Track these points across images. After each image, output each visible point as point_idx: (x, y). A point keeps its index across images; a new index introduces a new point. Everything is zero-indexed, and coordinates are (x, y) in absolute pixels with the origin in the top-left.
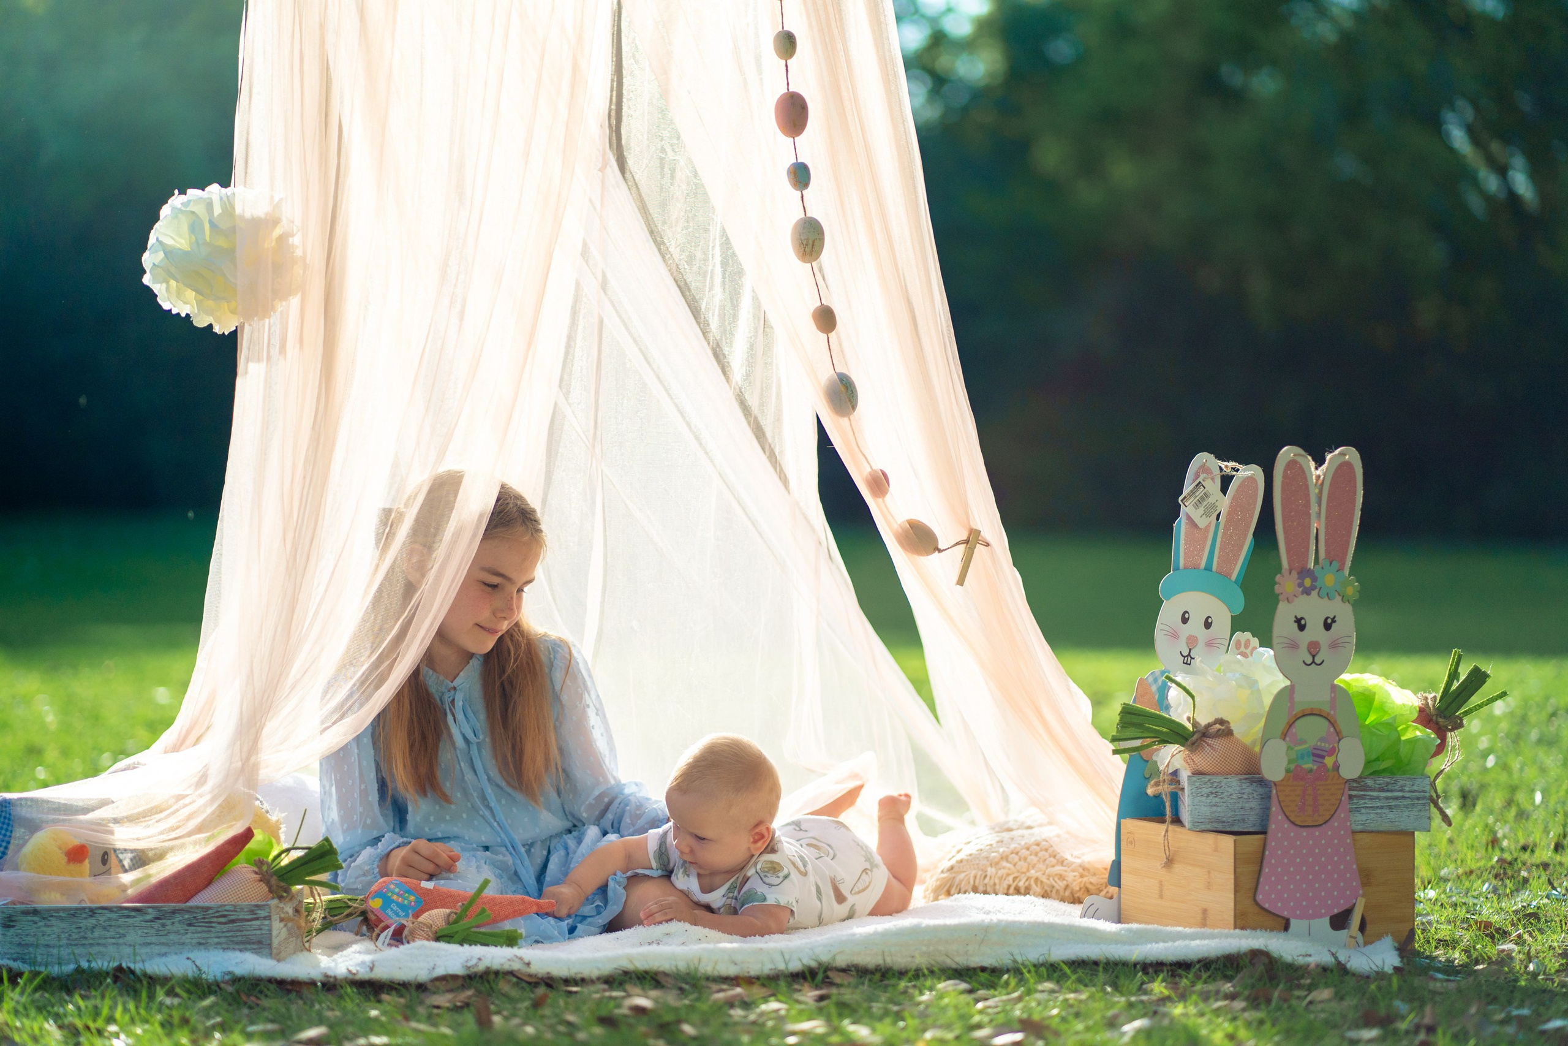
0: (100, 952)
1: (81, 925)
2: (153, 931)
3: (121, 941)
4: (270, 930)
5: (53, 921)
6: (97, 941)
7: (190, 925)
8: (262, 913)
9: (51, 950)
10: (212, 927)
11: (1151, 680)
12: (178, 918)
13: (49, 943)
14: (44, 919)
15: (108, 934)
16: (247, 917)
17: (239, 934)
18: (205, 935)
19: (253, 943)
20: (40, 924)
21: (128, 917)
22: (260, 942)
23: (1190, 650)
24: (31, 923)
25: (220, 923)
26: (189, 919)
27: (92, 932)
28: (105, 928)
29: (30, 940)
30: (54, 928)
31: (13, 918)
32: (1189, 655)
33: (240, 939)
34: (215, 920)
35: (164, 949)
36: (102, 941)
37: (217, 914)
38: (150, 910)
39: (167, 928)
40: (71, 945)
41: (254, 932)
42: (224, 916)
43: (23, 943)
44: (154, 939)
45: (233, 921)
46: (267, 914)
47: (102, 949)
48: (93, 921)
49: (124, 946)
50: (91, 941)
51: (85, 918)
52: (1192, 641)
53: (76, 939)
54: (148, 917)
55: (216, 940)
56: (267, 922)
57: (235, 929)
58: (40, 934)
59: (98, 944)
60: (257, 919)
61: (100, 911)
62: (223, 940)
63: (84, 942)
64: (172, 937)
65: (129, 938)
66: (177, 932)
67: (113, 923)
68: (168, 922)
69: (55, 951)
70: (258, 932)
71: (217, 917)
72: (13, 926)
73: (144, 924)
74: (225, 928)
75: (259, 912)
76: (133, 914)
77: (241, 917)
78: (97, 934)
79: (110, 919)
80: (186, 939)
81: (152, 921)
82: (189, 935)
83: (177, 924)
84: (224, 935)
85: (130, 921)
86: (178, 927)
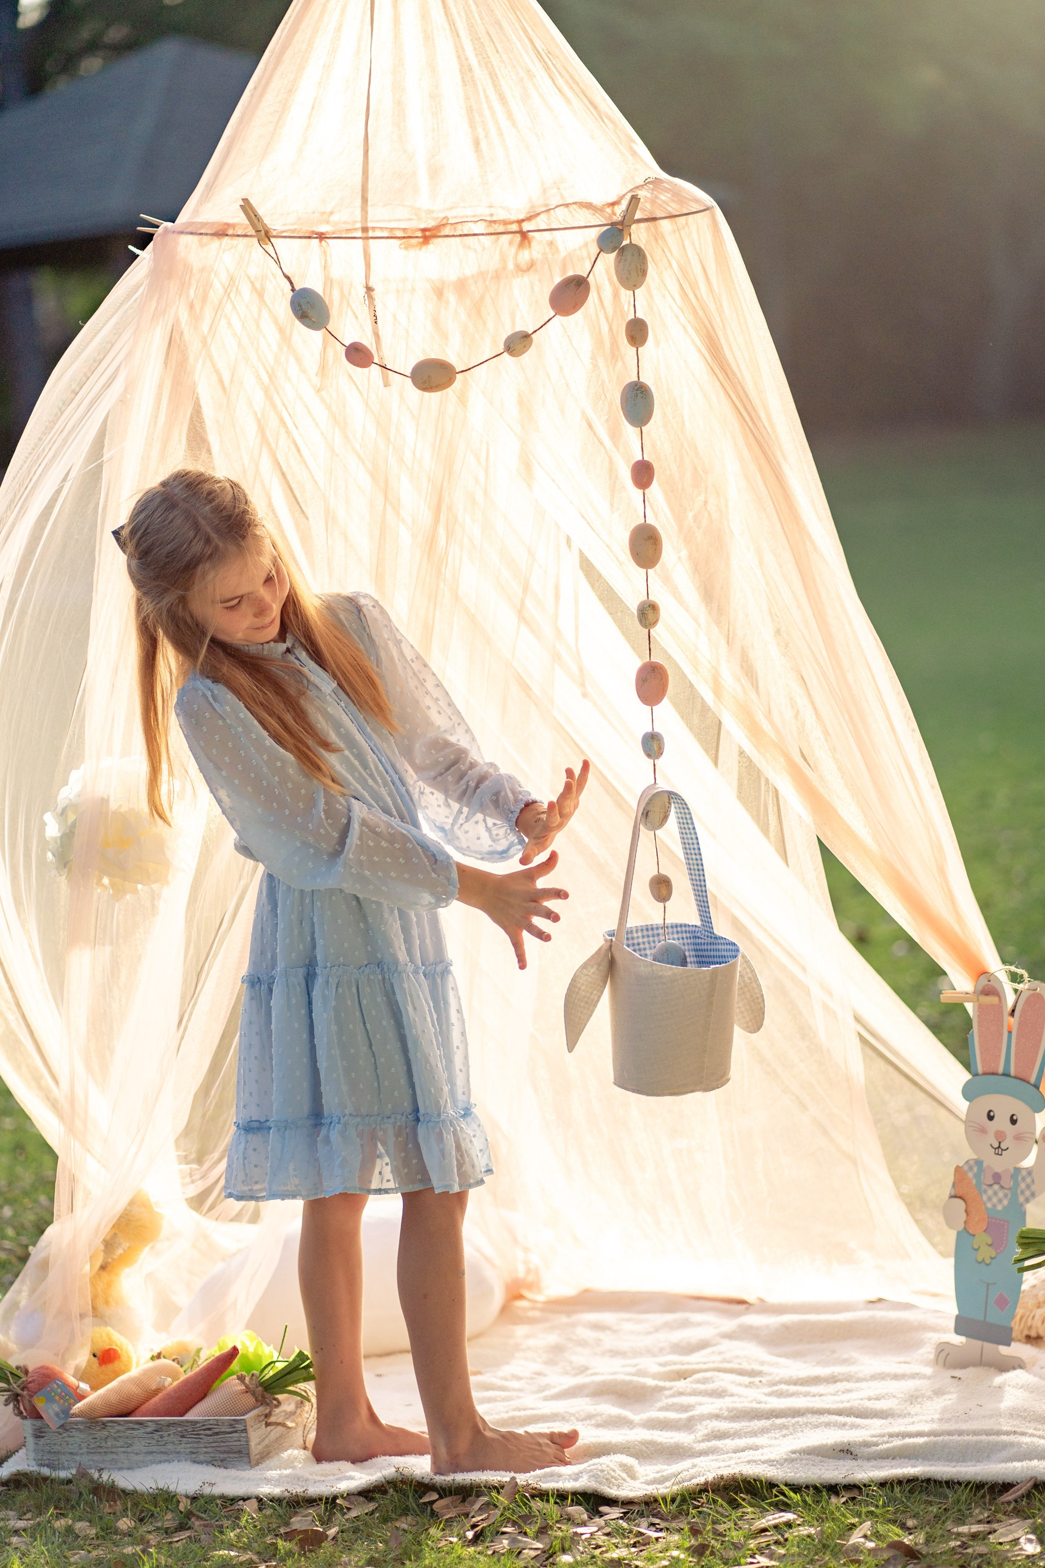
0: (113, 1459)
1: (96, 1436)
2: (154, 1442)
3: (129, 1450)
4: (247, 1441)
5: (74, 1433)
6: (110, 1450)
7: (183, 1436)
8: (240, 1427)
9: (75, 1457)
10: (200, 1438)
11: (966, 1168)
12: (172, 1430)
13: (73, 1451)
14: (67, 1430)
15: (118, 1444)
16: (228, 1430)
17: (223, 1444)
18: (195, 1445)
19: (235, 1453)
20: (65, 1435)
21: (133, 1429)
22: (240, 1452)
23: (1000, 1143)
24: (56, 1434)
25: (206, 1435)
26: (181, 1432)
27: (106, 1443)
28: (115, 1439)
29: (56, 1448)
30: (75, 1438)
31: (43, 1430)
32: (999, 1147)
33: (223, 1449)
34: (202, 1432)
35: (164, 1457)
36: (115, 1450)
37: (203, 1428)
38: (150, 1423)
39: (165, 1439)
40: (90, 1453)
41: (235, 1443)
42: (209, 1429)
43: (52, 1451)
44: (155, 1449)
45: (217, 1434)
46: (243, 1428)
47: (115, 1456)
48: (105, 1433)
49: (132, 1455)
50: (105, 1450)
51: (100, 1430)
52: (1000, 1136)
53: (93, 1448)
54: (149, 1430)
55: (205, 1450)
56: (244, 1435)
57: (219, 1440)
58: (65, 1444)
59: (112, 1452)
60: (236, 1432)
61: (110, 1424)
62: (209, 1450)
63: (100, 1451)
64: (170, 1447)
65: (135, 1448)
66: (173, 1443)
67: (122, 1434)
68: (166, 1434)
69: (78, 1458)
70: (238, 1443)
71: (204, 1430)
72: (43, 1437)
73: (146, 1435)
74: (211, 1439)
75: (237, 1426)
76: (136, 1426)
77: (223, 1430)
78: (109, 1444)
79: (118, 1432)
80: (180, 1448)
81: (152, 1433)
82: (183, 1445)
83: (172, 1436)
84: (211, 1445)
85: (135, 1433)
86: (176, 1439)
